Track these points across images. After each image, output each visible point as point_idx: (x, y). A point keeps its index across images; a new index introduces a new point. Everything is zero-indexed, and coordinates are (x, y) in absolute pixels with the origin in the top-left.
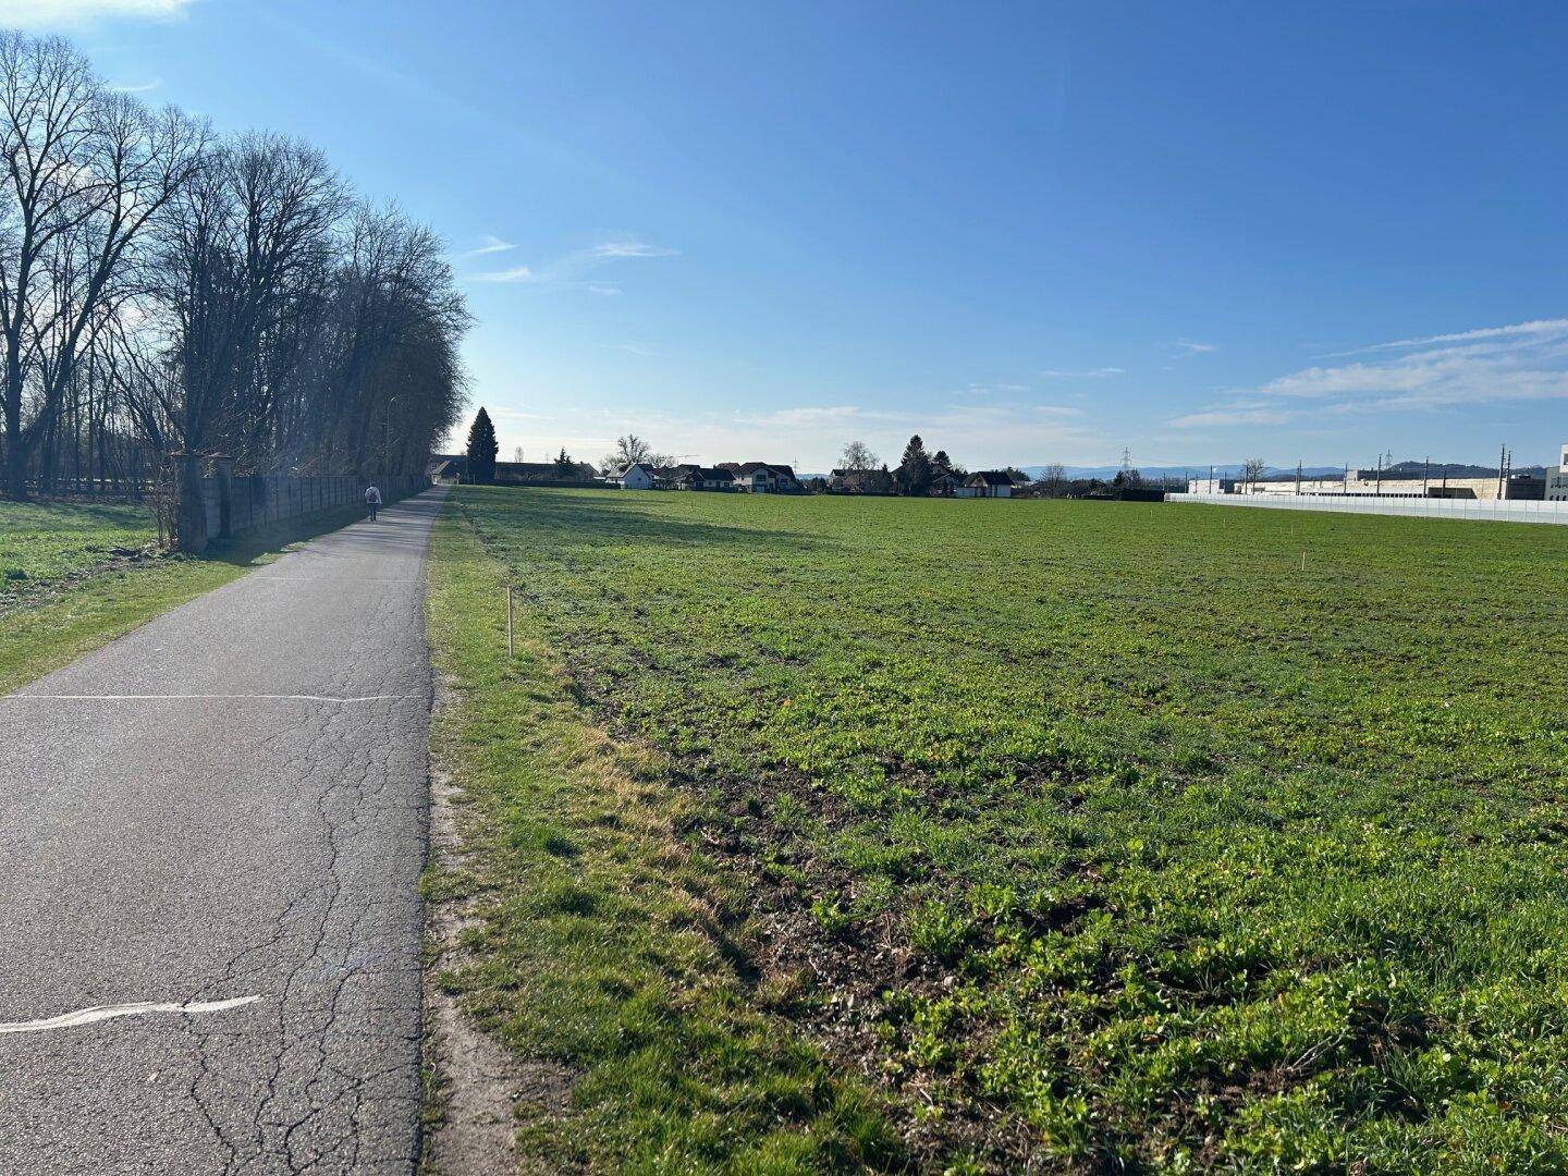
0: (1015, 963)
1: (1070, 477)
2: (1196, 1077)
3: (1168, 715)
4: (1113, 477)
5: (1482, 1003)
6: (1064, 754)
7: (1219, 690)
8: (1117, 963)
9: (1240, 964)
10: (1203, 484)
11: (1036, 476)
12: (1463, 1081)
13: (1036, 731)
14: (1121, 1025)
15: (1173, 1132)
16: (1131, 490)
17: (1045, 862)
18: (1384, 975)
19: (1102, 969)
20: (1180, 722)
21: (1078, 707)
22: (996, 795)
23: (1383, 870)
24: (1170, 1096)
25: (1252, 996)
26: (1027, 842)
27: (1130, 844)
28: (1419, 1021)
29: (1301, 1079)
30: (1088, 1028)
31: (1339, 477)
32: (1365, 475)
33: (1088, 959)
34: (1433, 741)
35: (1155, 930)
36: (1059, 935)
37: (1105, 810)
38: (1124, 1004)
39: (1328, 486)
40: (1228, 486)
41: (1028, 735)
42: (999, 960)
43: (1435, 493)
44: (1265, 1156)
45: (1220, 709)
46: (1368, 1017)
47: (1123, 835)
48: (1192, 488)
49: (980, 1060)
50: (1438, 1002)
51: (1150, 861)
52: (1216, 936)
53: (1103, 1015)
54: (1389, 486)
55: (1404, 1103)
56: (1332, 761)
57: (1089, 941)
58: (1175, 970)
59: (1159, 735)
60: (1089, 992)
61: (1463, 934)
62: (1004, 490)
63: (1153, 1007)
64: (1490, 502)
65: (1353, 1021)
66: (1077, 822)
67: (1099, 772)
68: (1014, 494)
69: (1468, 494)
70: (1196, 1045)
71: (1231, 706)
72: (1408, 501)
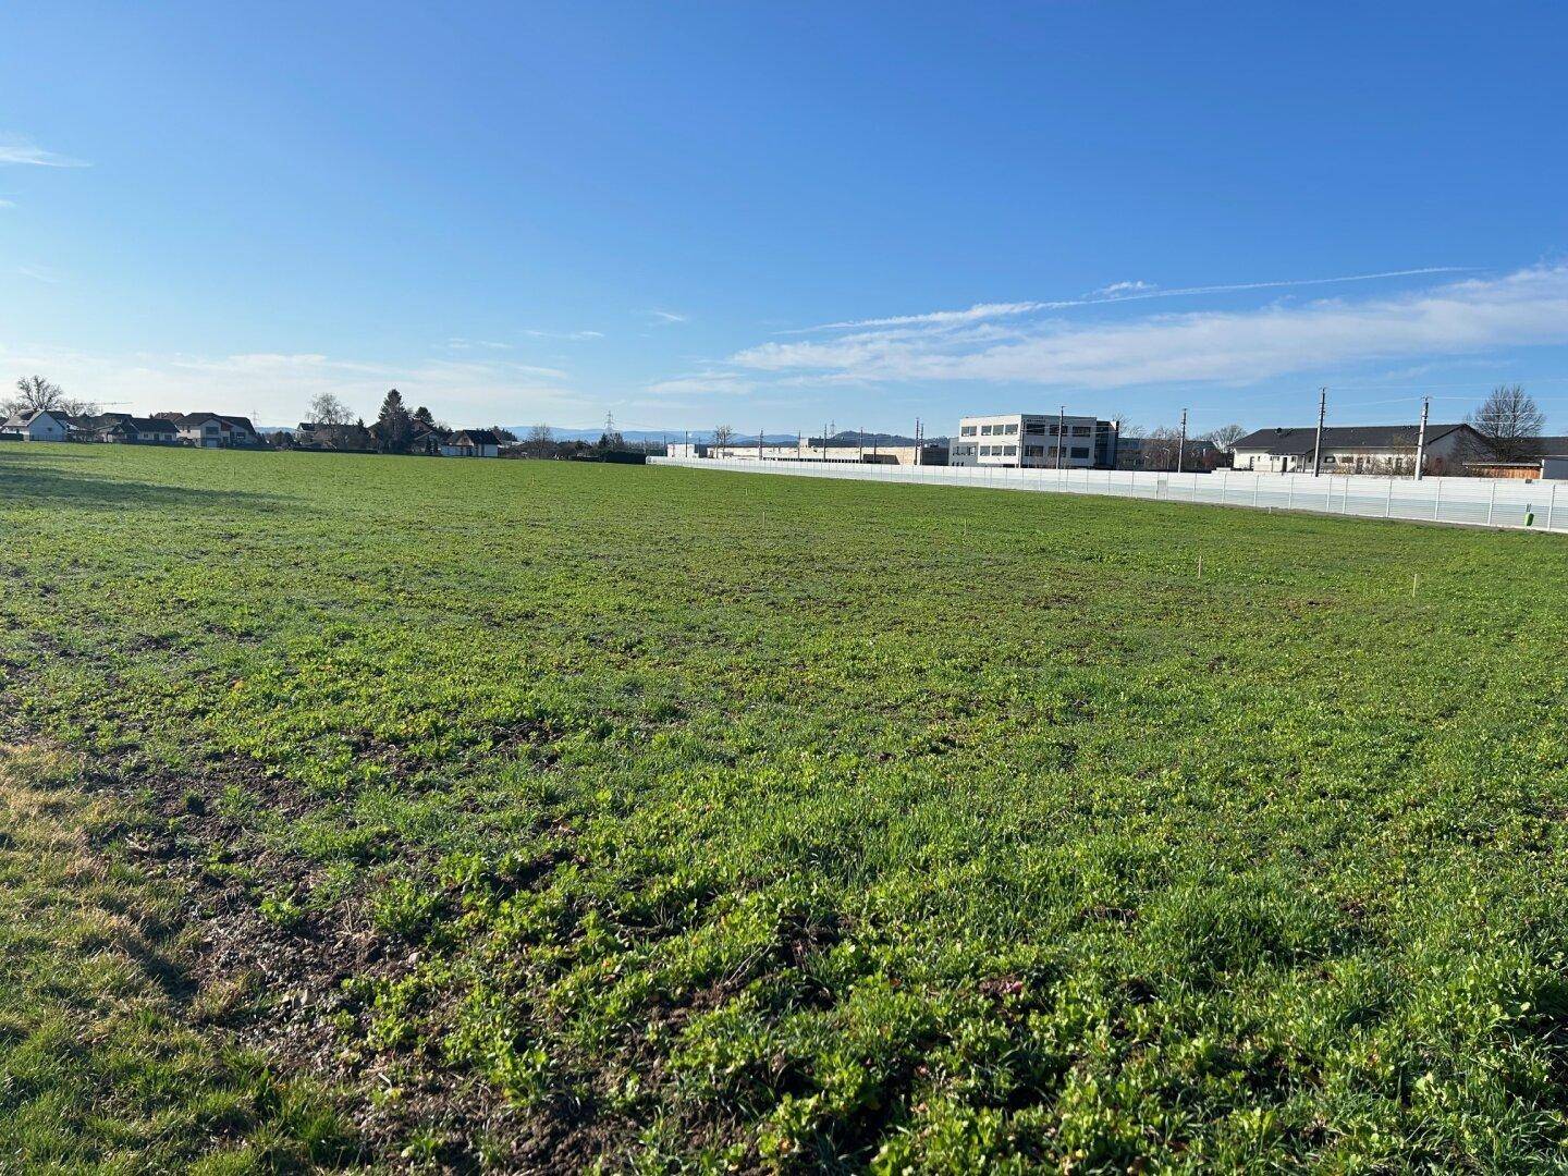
0: (482, 928)
1: (556, 438)
2: (648, 1006)
3: (642, 668)
4: (598, 440)
5: (881, 897)
6: (542, 714)
7: (689, 641)
8: (581, 912)
9: (692, 894)
10: (680, 448)
11: (523, 437)
12: (865, 966)
13: (515, 694)
14: (583, 972)
15: (625, 1062)
16: (616, 452)
17: (518, 823)
18: (808, 885)
19: (566, 921)
20: (653, 673)
21: (559, 667)
22: (472, 762)
23: (813, 792)
24: (624, 1029)
25: (699, 922)
26: (502, 804)
27: (600, 796)
28: (832, 921)
29: (734, 991)
30: (550, 979)
31: (794, 444)
32: (814, 443)
33: (553, 913)
34: (858, 675)
35: (618, 875)
36: (526, 894)
37: (579, 764)
38: (585, 951)
39: (786, 452)
40: (702, 451)
41: (507, 699)
42: (466, 928)
43: (869, 460)
44: (703, 1066)
45: (689, 660)
46: (793, 926)
47: (593, 786)
48: (670, 451)
49: (444, 1032)
50: (848, 901)
51: (619, 809)
52: (671, 872)
53: (566, 964)
54: (833, 453)
55: (817, 996)
56: (780, 699)
57: (555, 896)
58: (634, 910)
59: (634, 688)
60: (553, 944)
61: (869, 840)
62: (491, 449)
63: (611, 948)
64: (908, 469)
65: (781, 931)
66: (550, 780)
67: (575, 729)
68: (502, 454)
69: (893, 460)
70: (648, 977)
71: (698, 656)
72: (847, 466)
